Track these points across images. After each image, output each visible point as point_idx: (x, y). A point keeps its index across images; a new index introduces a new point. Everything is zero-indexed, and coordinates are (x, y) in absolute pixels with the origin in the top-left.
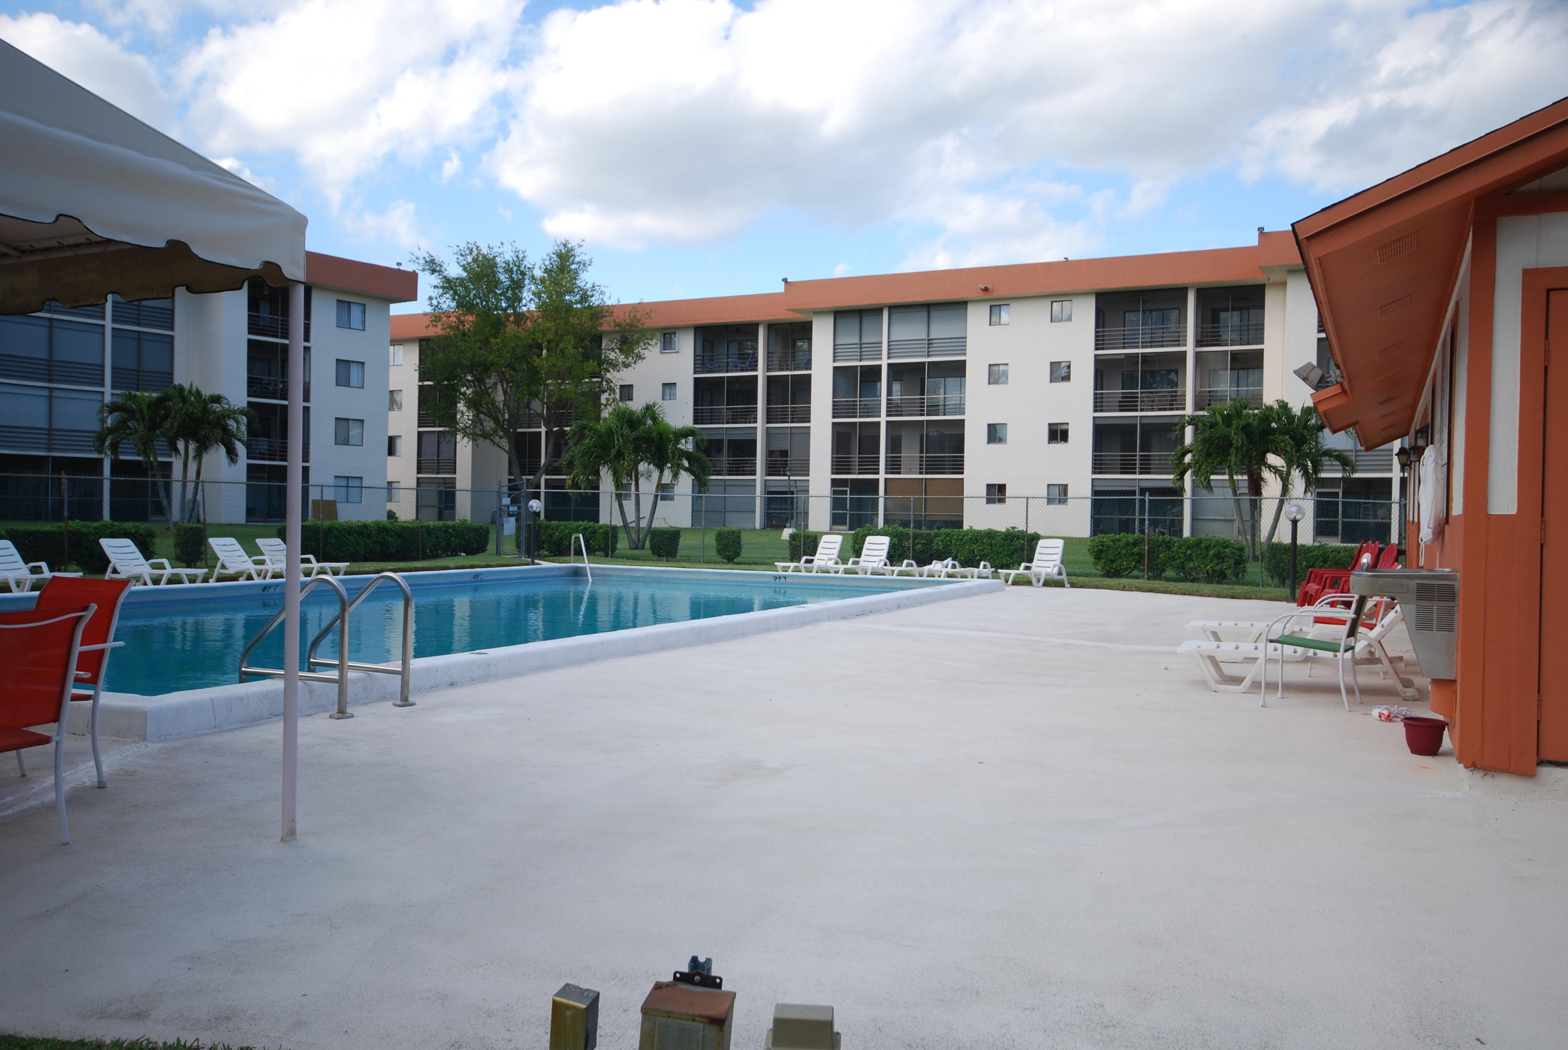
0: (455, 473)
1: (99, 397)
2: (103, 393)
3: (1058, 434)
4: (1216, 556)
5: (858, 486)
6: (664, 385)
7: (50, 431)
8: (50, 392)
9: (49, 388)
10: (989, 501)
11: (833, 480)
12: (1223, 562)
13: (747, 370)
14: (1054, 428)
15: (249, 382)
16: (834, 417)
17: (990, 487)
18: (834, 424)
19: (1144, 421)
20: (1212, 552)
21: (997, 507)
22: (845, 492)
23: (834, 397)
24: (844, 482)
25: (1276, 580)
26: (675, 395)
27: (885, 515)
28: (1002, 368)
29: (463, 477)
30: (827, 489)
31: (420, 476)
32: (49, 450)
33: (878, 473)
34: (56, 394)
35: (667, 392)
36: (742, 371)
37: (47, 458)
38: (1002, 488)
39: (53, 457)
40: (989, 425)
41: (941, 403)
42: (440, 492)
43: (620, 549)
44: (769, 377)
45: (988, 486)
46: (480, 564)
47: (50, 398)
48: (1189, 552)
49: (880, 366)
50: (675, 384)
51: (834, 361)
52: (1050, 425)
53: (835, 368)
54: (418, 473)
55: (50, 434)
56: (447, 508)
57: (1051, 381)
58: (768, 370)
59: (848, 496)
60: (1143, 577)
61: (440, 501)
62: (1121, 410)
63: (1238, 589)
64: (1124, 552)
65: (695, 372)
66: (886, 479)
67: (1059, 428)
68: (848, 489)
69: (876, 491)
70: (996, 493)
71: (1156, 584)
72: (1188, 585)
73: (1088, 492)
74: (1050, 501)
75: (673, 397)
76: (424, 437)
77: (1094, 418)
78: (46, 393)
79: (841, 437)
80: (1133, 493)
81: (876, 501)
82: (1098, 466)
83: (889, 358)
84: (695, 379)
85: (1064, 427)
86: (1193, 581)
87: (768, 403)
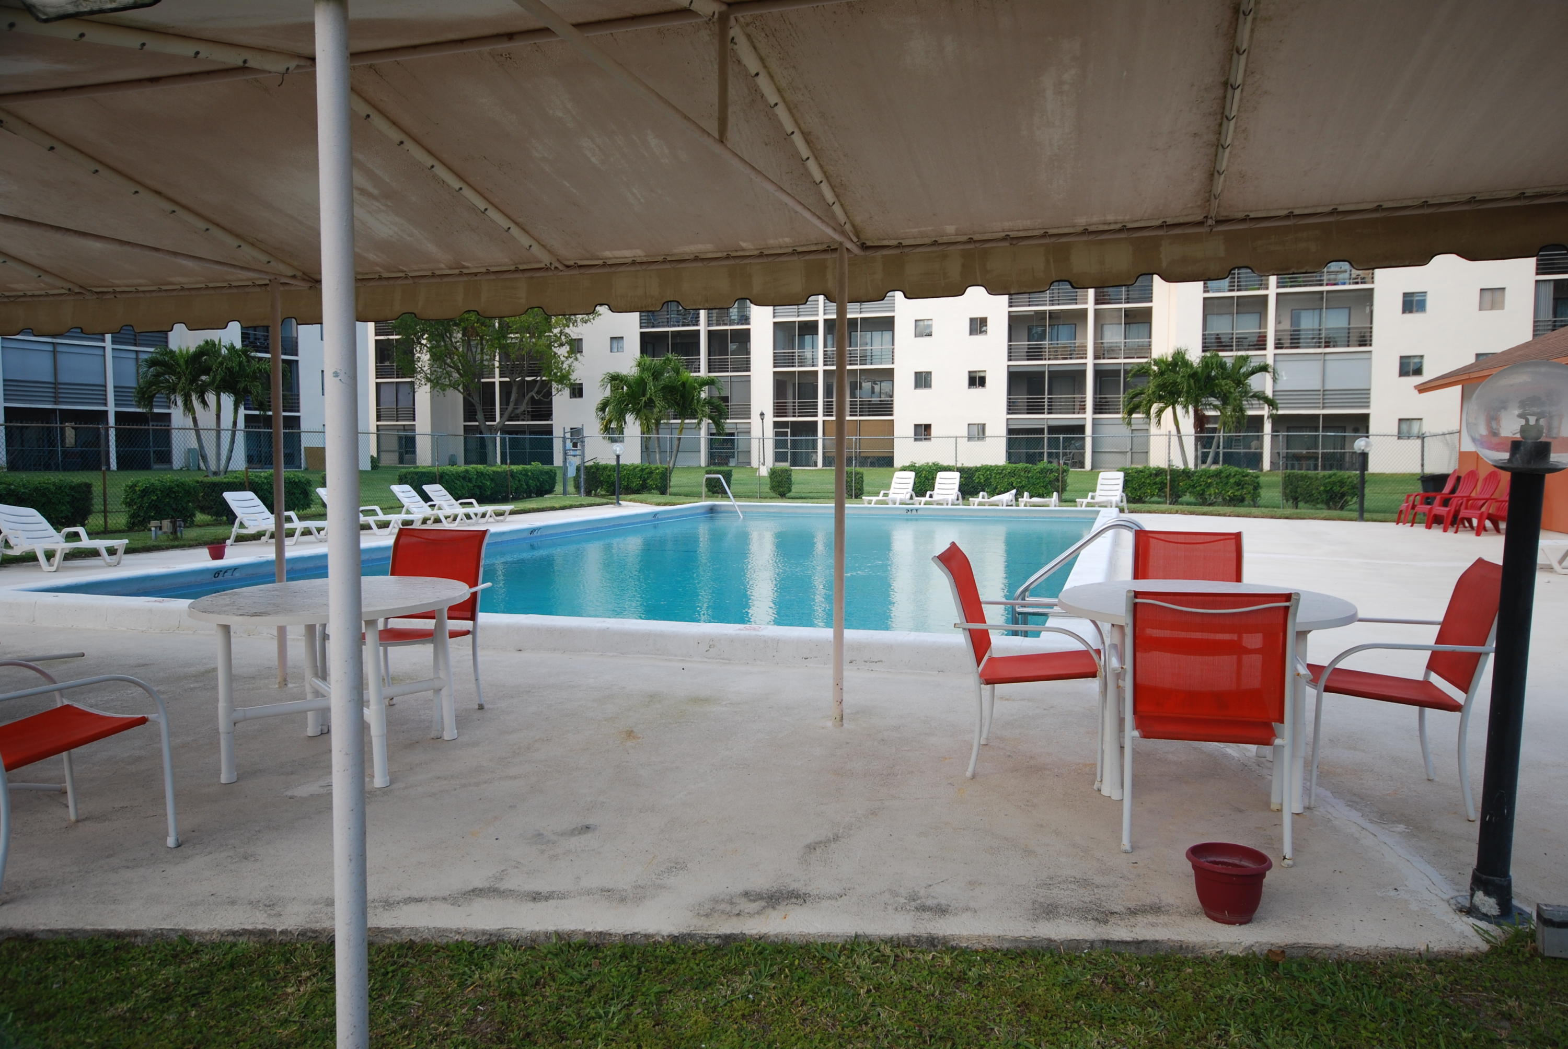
0: (414, 420)
1: (100, 352)
2: (104, 348)
3: (977, 380)
4: (1238, 484)
5: (798, 428)
6: (612, 338)
7: (56, 384)
8: (54, 348)
9: (53, 343)
10: (916, 440)
11: (775, 423)
12: (1242, 488)
13: (688, 325)
14: (973, 375)
15: (242, 337)
16: (775, 367)
17: (917, 426)
18: (775, 373)
19: (1052, 369)
20: (1232, 480)
21: (923, 444)
22: (786, 434)
23: (774, 349)
24: (785, 424)
25: (1290, 503)
26: (622, 348)
27: (824, 453)
28: (926, 323)
29: (423, 423)
30: (770, 432)
31: (379, 423)
32: (55, 403)
33: (816, 416)
34: (60, 349)
35: (615, 345)
36: (683, 325)
37: (55, 410)
38: (928, 427)
39: (60, 410)
40: (916, 373)
41: (869, 354)
42: (400, 438)
43: (674, 486)
44: (709, 331)
45: (916, 426)
46: (574, 503)
47: (54, 352)
48: (1209, 481)
49: (817, 322)
50: (622, 338)
51: (774, 317)
52: (970, 372)
53: (775, 323)
54: (378, 421)
55: (56, 388)
56: (407, 453)
57: (971, 334)
58: (709, 325)
59: (789, 437)
60: (1166, 503)
61: (400, 447)
62: (1028, 360)
63: (1254, 510)
64: (1148, 481)
65: (641, 327)
66: (824, 421)
67: (978, 375)
68: (789, 430)
69: (815, 432)
70: (923, 431)
71: (1176, 507)
72: (1206, 509)
73: (1004, 432)
74: (970, 438)
75: (620, 349)
76: (383, 388)
77: (1008, 366)
78: (50, 348)
79: (781, 384)
80: (1041, 431)
81: (815, 443)
82: (1012, 408)
83: (825, 314)
84: (642, 333)
85: (982, 374)
86: (1210, 505)
87: (709, 355)
